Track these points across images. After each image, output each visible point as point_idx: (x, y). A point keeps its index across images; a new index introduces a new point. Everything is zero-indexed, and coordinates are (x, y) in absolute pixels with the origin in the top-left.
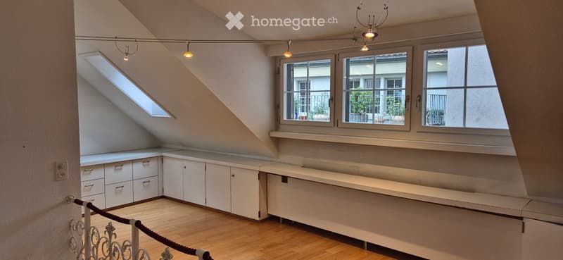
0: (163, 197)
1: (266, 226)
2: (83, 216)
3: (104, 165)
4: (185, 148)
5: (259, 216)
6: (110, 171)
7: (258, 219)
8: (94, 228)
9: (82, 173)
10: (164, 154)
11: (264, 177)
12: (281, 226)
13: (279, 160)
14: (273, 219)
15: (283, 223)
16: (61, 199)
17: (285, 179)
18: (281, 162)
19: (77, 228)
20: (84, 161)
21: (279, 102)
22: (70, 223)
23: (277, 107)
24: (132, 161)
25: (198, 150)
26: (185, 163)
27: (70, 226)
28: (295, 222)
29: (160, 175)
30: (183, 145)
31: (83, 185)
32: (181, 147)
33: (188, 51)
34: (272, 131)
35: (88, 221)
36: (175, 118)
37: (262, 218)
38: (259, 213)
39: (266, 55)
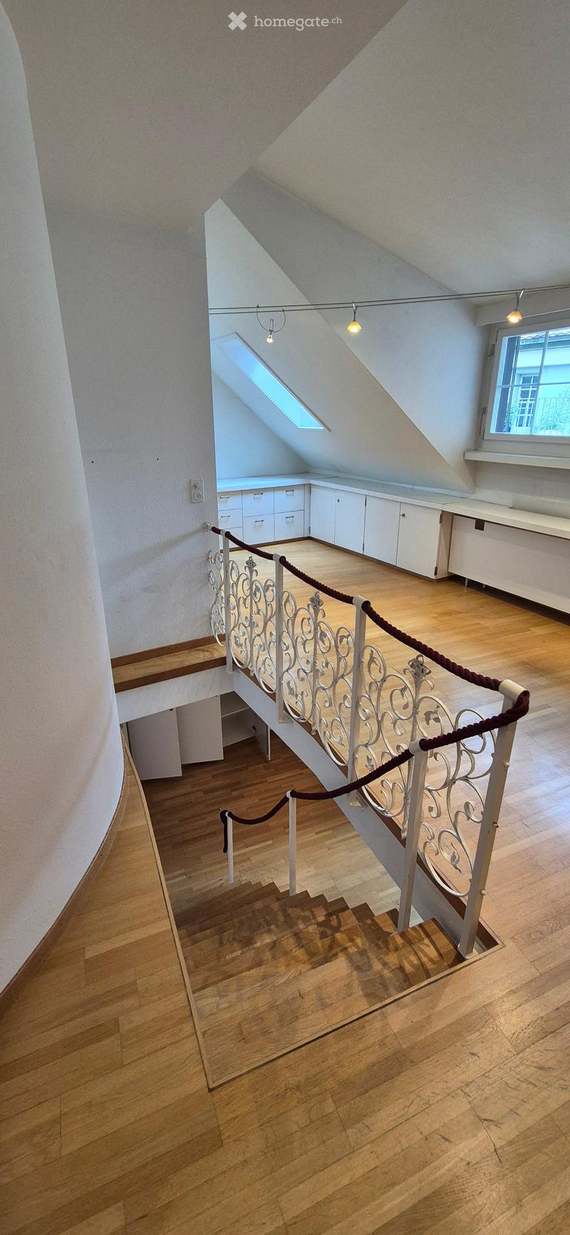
0: (309, 538)
1: (443, 587)
2: (222, 551)
3: (242, 492)
4: (340, 475)
5: (436, 574)
6: (249, 499)
7: (433, 577)
8: (233, 562)
9: (218, 498)
10: (312, 482)
11: (449, 520)
12: (465, 590)
13: (473, 497)
14: (456, 580)
15: (468, 586)
16: (198, 525)
17: (480, 524)
18: (476, 500)
19: (215, 559)
20: (221, 486)
21: (487, 403)
22: (208, 554)
23: (481, 411)
24: (274, 489)
25: (358, 478)
26: (339, 496)
27: (208, 558)
28: (487, 587)
29: (306, 509)
30: (337, 470)
31: (220, 514)
32: (333, 474)
33: (354, 321)
34: (469, 450)
35: (226, 557)
36: (330, 430)
37: (439, 577)
38: (436, 568)
39: (474, 325)
